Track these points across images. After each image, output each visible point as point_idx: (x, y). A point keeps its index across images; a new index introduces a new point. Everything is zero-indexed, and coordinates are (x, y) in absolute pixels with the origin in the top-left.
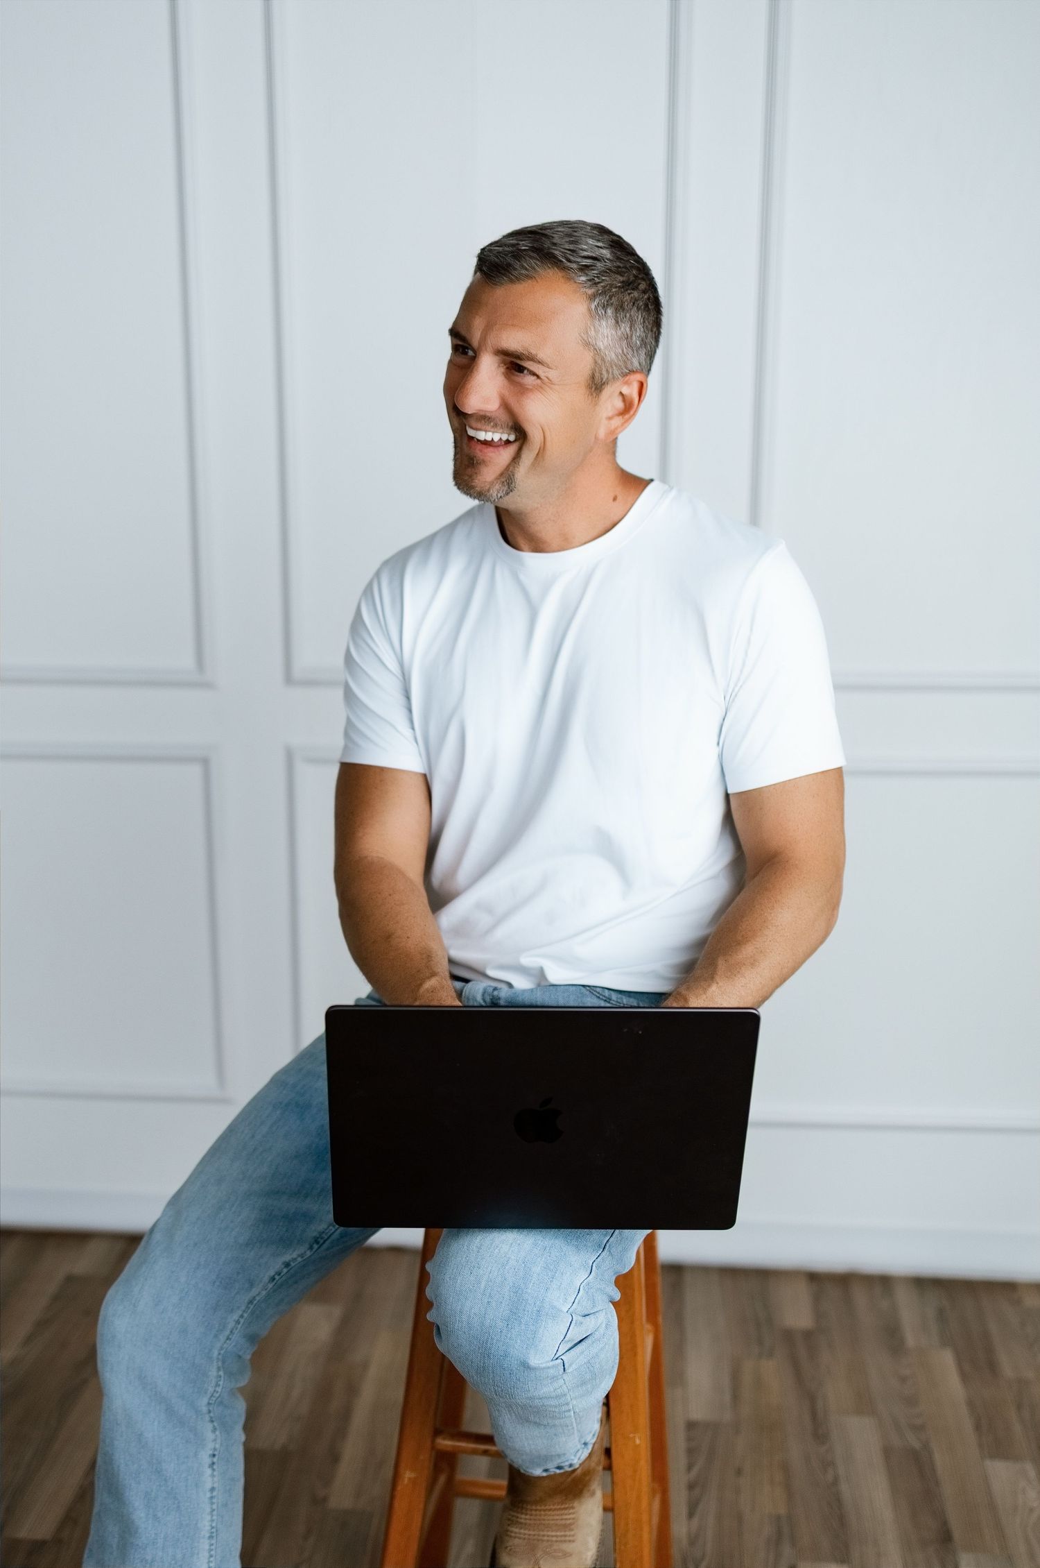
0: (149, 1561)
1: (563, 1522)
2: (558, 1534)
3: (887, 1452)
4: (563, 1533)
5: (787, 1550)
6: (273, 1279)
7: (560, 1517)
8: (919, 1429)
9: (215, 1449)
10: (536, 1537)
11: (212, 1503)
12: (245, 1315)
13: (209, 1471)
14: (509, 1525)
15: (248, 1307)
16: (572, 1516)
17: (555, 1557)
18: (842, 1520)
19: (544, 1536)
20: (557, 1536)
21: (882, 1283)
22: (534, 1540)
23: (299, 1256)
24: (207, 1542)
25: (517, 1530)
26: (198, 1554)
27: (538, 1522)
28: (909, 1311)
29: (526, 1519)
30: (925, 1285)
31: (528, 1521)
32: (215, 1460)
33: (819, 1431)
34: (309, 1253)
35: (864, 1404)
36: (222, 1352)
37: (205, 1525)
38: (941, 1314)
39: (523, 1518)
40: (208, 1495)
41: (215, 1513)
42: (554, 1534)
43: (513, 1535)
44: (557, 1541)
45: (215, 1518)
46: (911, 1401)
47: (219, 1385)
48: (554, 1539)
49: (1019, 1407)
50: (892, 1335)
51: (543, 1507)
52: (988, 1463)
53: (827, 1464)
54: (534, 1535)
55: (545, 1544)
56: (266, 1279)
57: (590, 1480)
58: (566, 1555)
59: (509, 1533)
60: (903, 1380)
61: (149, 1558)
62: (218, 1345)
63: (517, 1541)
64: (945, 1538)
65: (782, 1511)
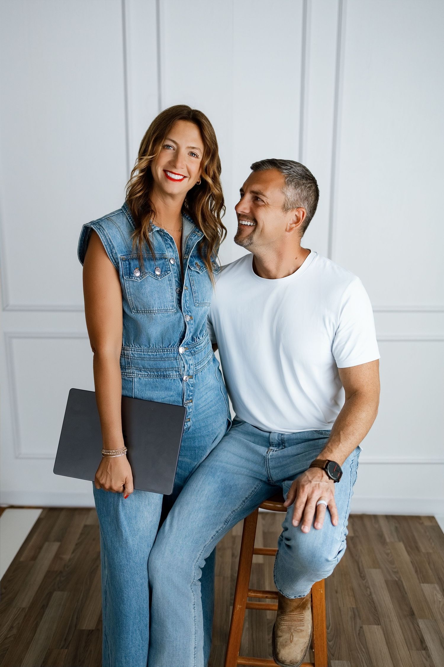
0: (175, 646)
1: (300, 619)
2: (298, 623)
3: (387, 582)
4: (300, 623)
5: (358, 620)
6: (212, 538)
7: (299, 617)
8: (396, 573)
9: (195, 602)
10: (291, 625)
11: (195, 622)
12: (203, 552)
13: (193, 610)
14: (280, 621)
15: (204, 549)
16: (302, 617)
17: (298, 632)
18: (375, 608)
19: (293, 624)
20: (298, 624)
21: (374, 518)
22: (290, 626)
23: (221, 528)
24: (194, 635)
25: (284, 623)
26: (191, 641)
27: (291, 619)
28: (386, 528)
29: (287, 618)
30: (389, 518)
31: (288, 619)
32: (195, 606)
33: (362, 576)
34: (224, 526)
35: (376, 564)
36: (195, 566)
37: (193, 631)
38: (396, 528)
39: (286, 618)
40: (194, 619)
41: (196, 625)
42: (297, 623)
43: (282, 624)
44: (298, 626)
45: (196, 627)
46: (392, 562)
47: (195, 579)
48: (297, 625)
49: (429, 564)
50: (381, 537)
51: (293, 613)
52: (422, 584)
53: (366, 587)
54: (290, 624)
55: (294, 627)
56: (210, 538)
57: (307, 603)
58: (302, 631)
59: (281, 624)
60: (388, 554)
61: (175, 645)
62: (194, 564)
63: (284, 627)
64: (412, 614)
65: (354, 606)
